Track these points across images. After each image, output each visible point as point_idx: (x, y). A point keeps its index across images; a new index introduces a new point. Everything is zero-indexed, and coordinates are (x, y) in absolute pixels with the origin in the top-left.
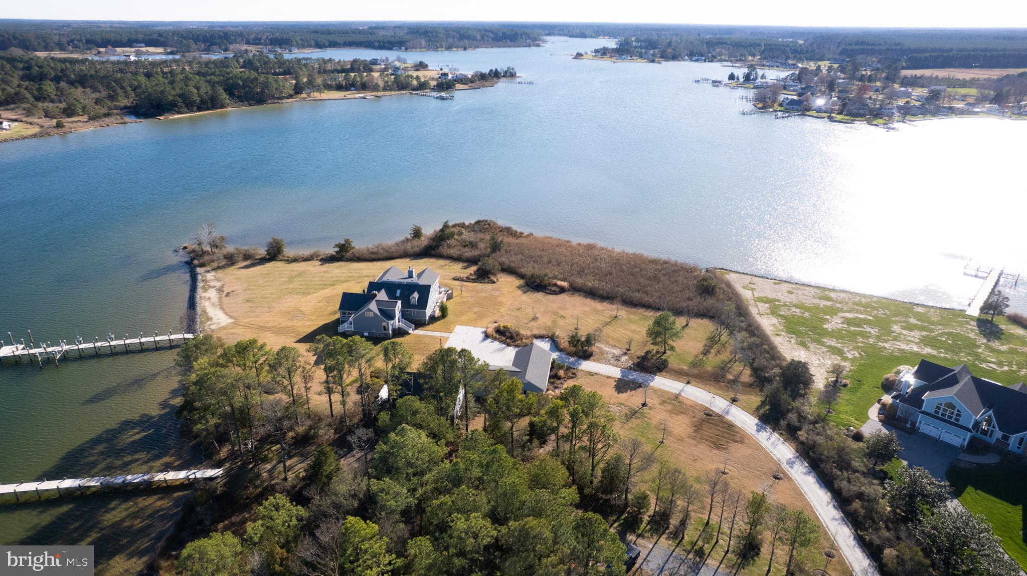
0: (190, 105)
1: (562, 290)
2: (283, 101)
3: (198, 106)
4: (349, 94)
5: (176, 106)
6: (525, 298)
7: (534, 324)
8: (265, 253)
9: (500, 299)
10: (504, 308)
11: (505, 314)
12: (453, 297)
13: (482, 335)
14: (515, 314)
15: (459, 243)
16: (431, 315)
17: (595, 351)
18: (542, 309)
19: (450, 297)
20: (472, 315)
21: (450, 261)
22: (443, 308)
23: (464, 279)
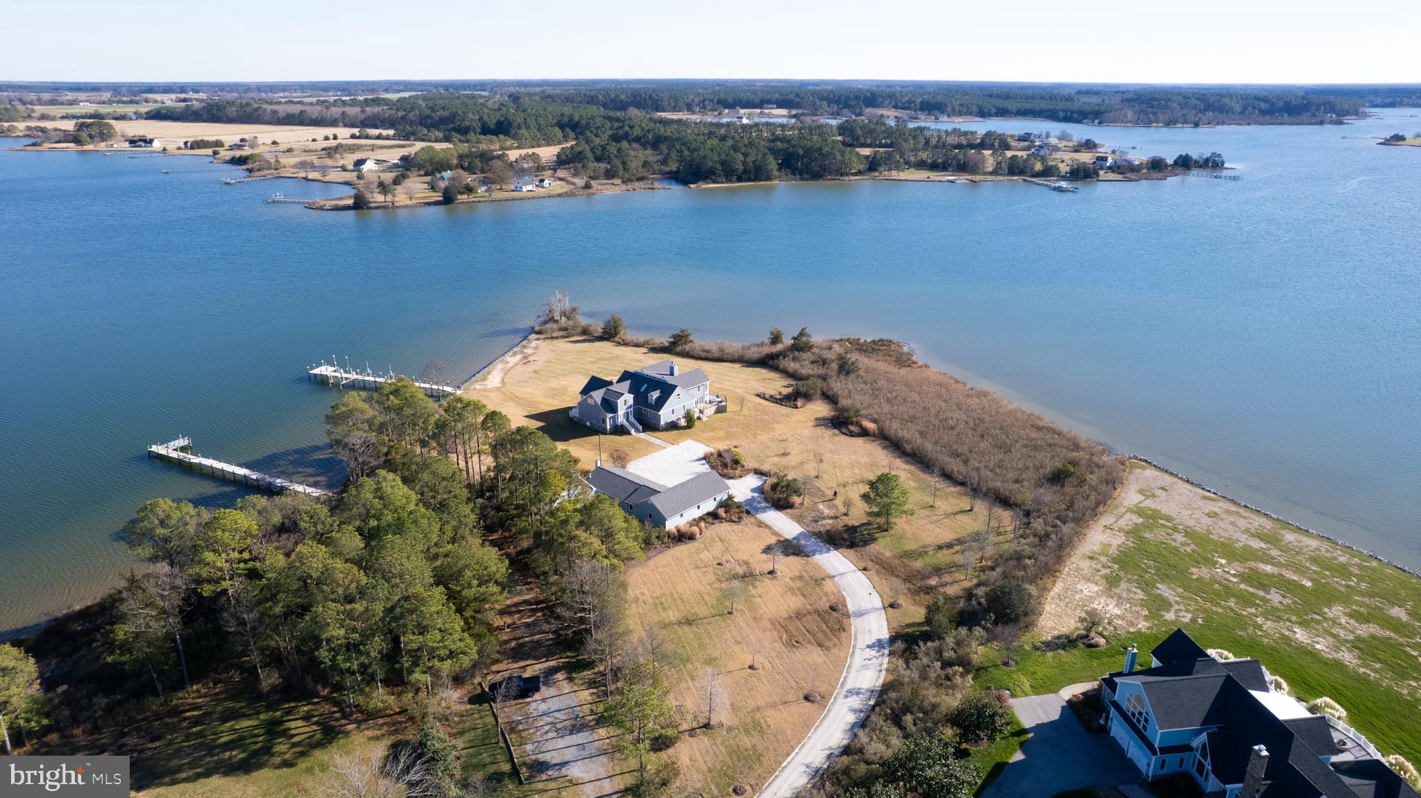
0: (729, 173)
1: (864, 433)
2: (846, 178)
3: (738, 175)
4: (934, 176)
5: (714, 174)
6: (807, 431)
7: (776, 459)
8: (602, 331)
9: (776, 425)
10: (767, 436)
11: (759, 442)
12: (726, 412)
13: (702, 455)
14: (769, 444)
15: (812, 358)
16: (673, 422)
17: (802, 504)
18: (809, 447)
19: (721, 410)
20: (721, 434)
21: (782, 375)
22: (689, 417)
23: (767, 396)
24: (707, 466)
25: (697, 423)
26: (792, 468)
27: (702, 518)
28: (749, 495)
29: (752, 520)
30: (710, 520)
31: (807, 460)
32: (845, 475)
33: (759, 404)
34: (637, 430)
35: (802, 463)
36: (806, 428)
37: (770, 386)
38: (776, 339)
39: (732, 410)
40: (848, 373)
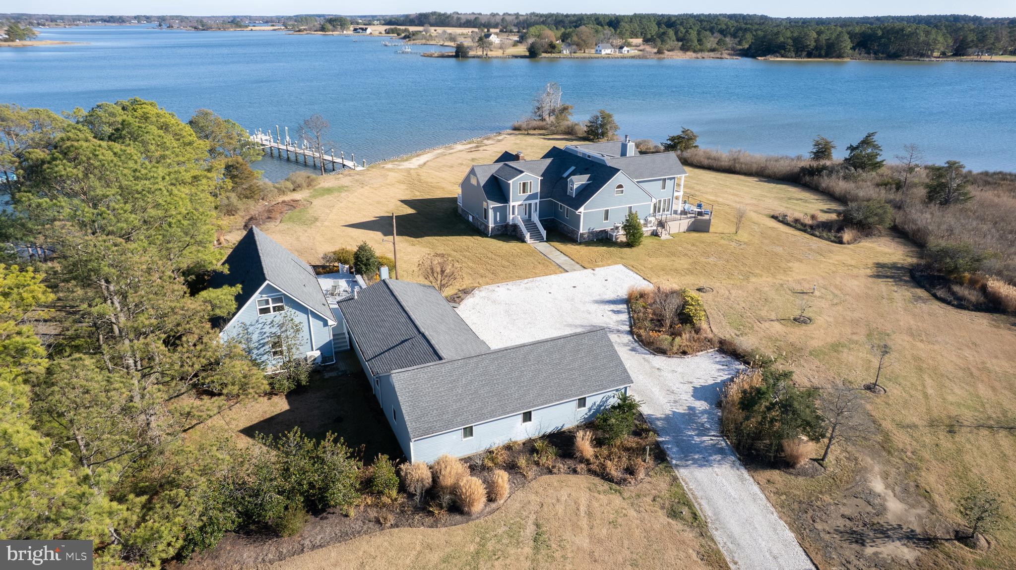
0: (800, 50)
1: (992, 305)
2: (927, 59)
3: (808, 52)
5: (785, 51)
6: (856, 283)
7: (777, 327)
8: (585, 129)
9: (795, 265)
10: (770, 279)
11: (751, 287)
12: (707, 231)
13: (623, 294)
14: (772, 294)
15: (878, 179)
16: (605, 232)
17: (820, 461)
18: (856, 315)
19: (699, 226)
20: (683, 263)
21: (821, 197)
22: (632, 228)
23: (789, 219)
24: (625, 317)
25: (647, 242)
26: (811, 354)
27: (530, 447)
28: (686, 401)
29: (661, 483)
30: (548, 458)
31: (851, 341)
32: (951, 398)
33: (772, 228)
34: (536, 236)
35: (836, 347)
36: (856, 277)
37: (798, 208)
38: (822, 151)
39: (720, 230)
40: (945, 203)
